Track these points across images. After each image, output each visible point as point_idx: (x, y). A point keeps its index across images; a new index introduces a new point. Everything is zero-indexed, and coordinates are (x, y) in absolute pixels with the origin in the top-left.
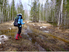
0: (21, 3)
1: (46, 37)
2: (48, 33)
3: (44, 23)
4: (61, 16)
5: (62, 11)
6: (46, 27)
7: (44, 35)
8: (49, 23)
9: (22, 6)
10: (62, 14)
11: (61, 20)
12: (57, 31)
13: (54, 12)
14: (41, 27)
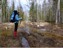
0: (21, 5)
1: (42, 35)
2: (45, 31)
3: (42, 22)
4: (58, 14)
5: (59, 8)
6: (43, 25)
7: (40, 34)
8: (47, 22)
9: (21, 7)
10: (59, 12)
11: (59, 18)
12: (55, 28)
13: (51, 12)
14: (38, 26)
